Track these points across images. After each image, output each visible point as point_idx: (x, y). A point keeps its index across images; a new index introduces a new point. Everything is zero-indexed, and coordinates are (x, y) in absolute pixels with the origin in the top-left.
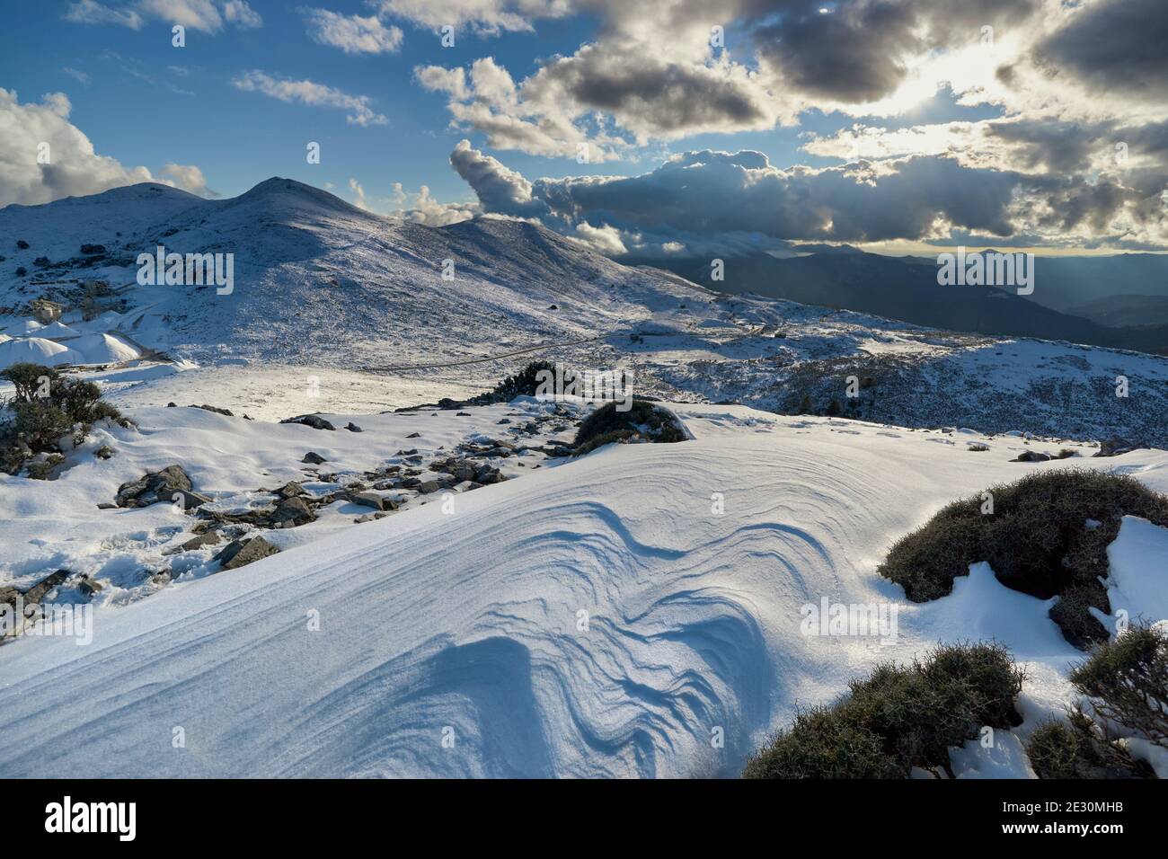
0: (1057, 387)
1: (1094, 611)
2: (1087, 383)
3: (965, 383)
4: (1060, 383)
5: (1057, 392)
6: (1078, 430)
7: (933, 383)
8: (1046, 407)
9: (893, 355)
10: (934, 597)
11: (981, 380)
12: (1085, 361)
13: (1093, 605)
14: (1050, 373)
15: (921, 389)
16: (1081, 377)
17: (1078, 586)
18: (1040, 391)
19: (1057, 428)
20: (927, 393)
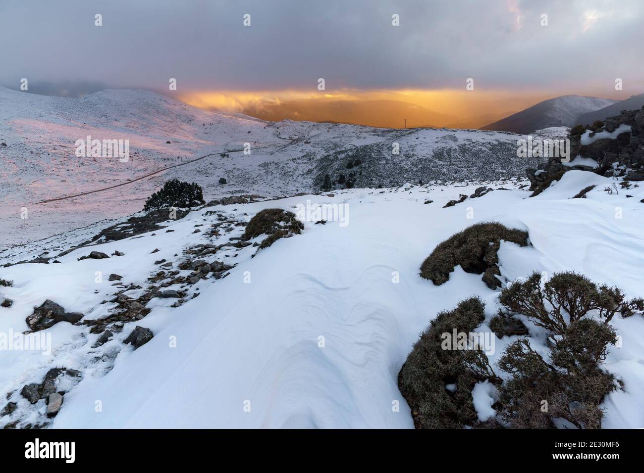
0: (445, 152)
1: (496, 276)
2: (457, 148)
3: (404, 156)
4: (446, 149)
5: (445, 154)
6: (456, 172)
7: (389, 158)
8: (441, 163)
9: (367, 146)
10: (444, 282)
11: (411, 153)
12: (455, 137)
13: (495, 274)
14: (441, 145)
15: (384, 162)
16: (454, 146)
17: (490, 268)
18: (438, 155)
19: (447, 172)
20: (387, 164)
